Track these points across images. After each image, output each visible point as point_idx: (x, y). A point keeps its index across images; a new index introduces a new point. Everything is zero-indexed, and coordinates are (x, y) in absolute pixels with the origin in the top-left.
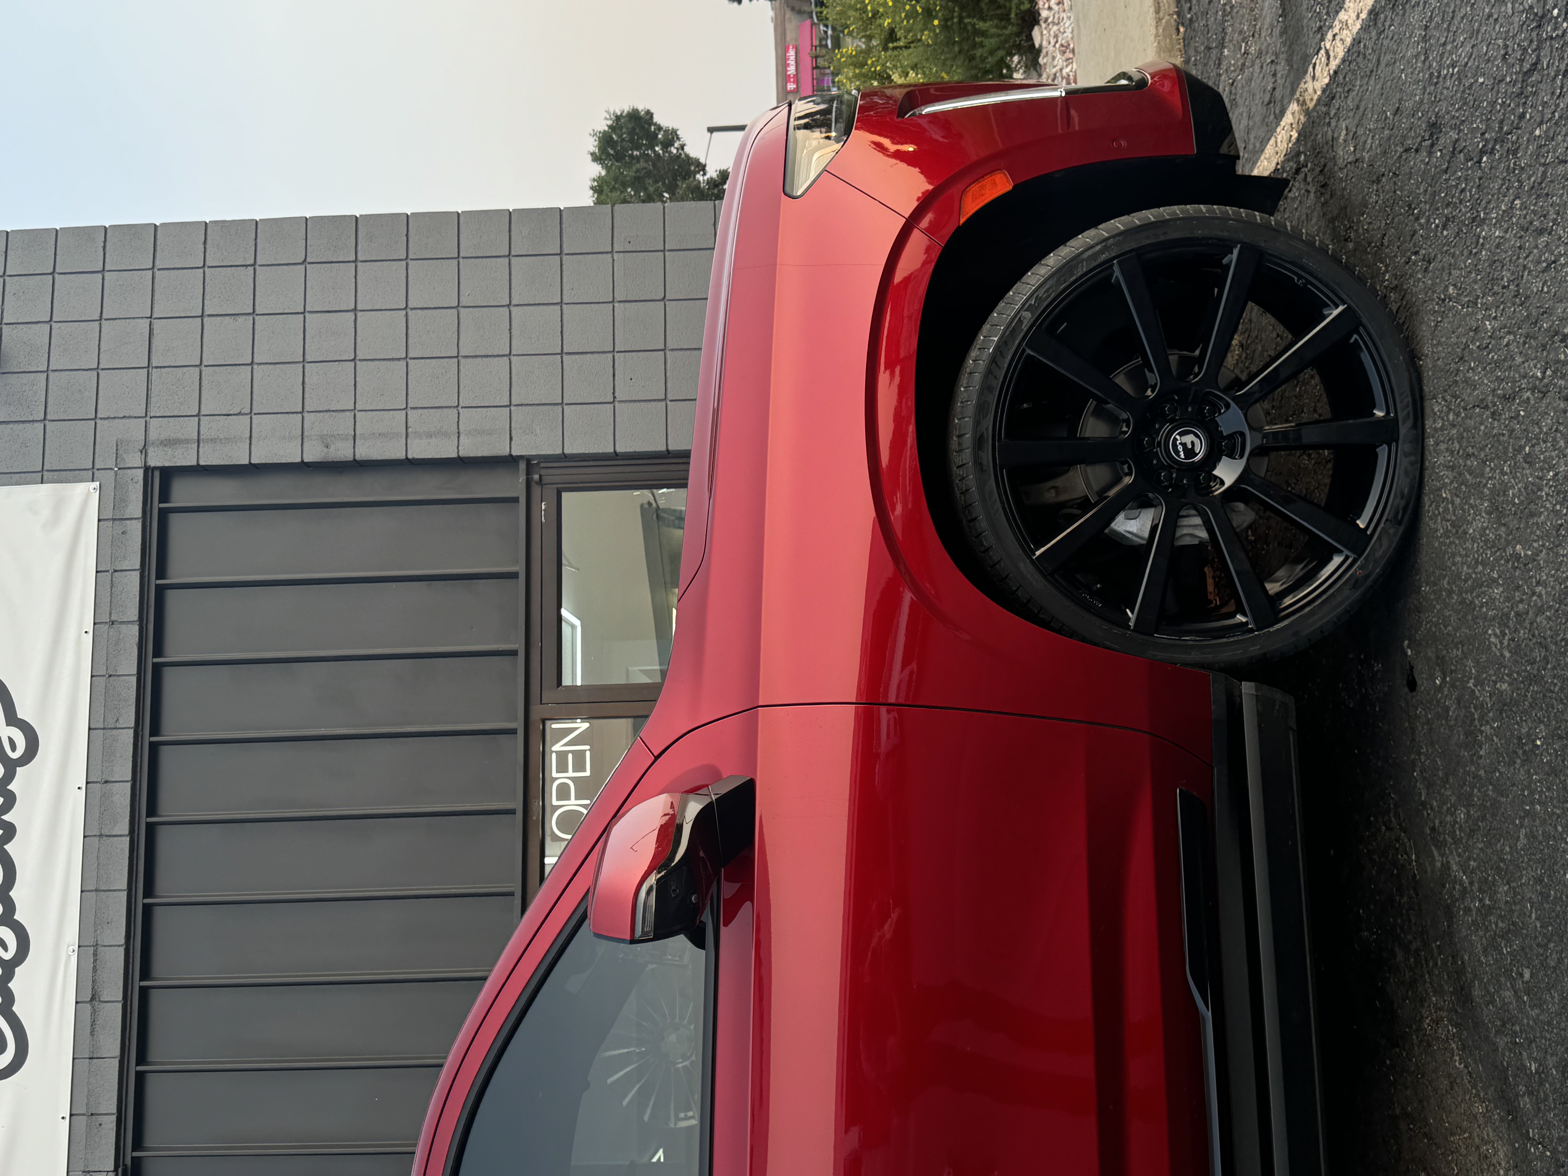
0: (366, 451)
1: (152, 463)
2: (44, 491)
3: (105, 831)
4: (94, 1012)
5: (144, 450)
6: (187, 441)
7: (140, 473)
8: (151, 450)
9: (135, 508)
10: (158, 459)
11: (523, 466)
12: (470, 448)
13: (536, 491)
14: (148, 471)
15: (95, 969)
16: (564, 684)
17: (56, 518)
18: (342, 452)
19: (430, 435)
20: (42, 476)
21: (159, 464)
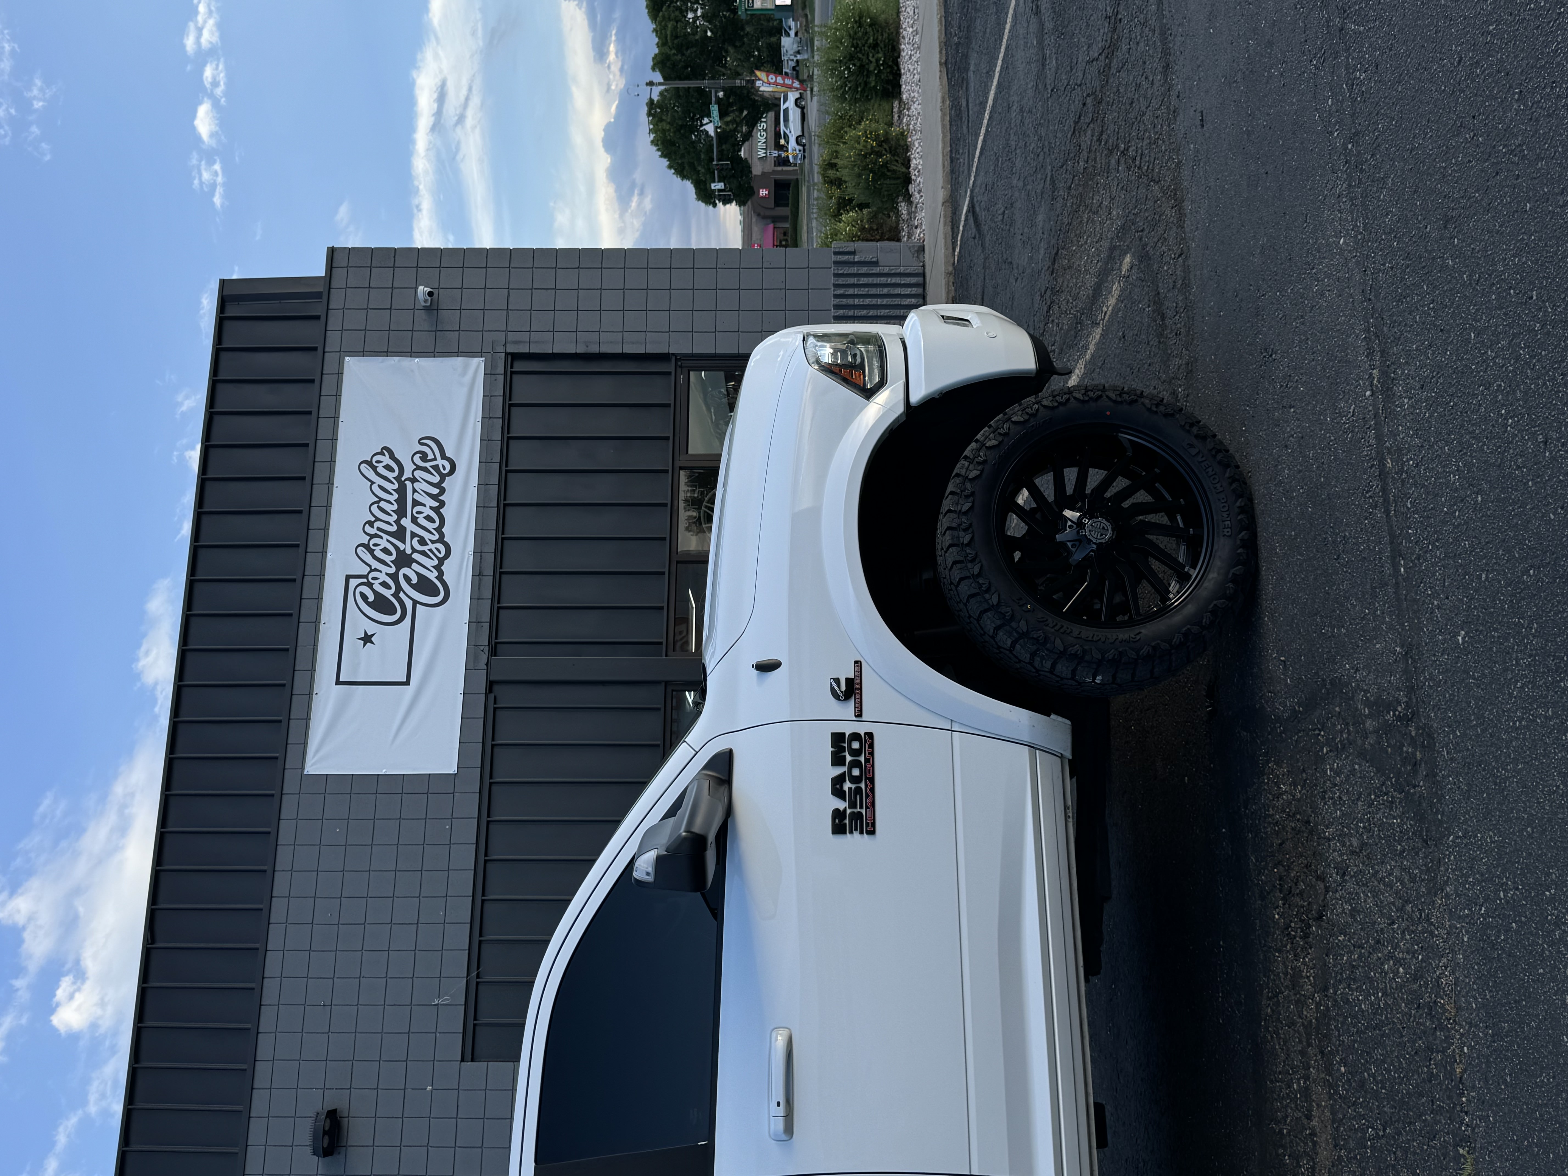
0: (605, 349)
1: (508, 351)
2: (460, 359)
3: (486, 505)
4: (480, 580)
5: (505, 345)
6: (525, 342)
7: (503, 355)
8: (508, 345)
9: (501, 370)
10: (510, 349)
11: (673, 359)
12: (651, 349)
13: (679, 370)
14: (507, 354)
15: (481, 562)
16: (689, 453)
17: (464, 374)
18: (594, 349)
19: (633, 343)
20: (458, 354)
21: (512, 351)
